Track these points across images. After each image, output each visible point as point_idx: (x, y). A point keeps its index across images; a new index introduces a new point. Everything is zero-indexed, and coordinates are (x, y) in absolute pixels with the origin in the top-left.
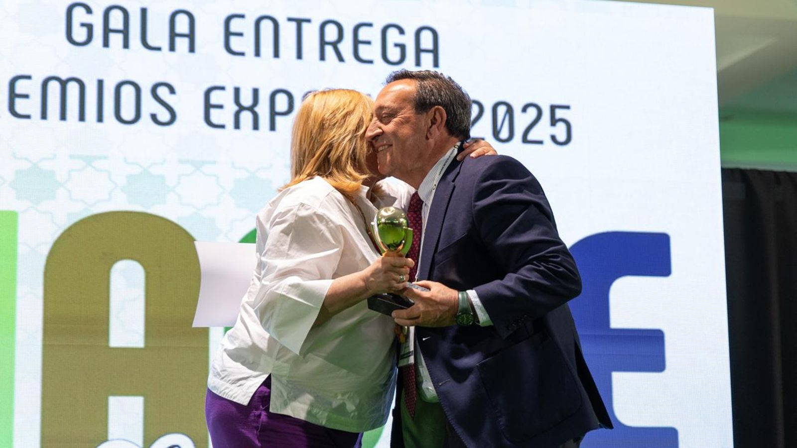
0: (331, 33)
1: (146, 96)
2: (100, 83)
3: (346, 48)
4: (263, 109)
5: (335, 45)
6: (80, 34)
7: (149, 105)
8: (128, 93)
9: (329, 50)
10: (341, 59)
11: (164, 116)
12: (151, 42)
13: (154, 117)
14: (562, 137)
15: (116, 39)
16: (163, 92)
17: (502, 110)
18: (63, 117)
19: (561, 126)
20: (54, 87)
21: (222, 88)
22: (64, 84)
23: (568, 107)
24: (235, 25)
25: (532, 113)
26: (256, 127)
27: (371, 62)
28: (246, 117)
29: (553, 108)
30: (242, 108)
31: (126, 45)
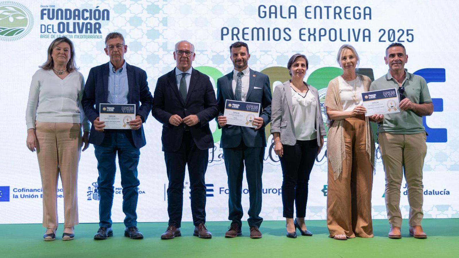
0: (338, 10)
1: (282, 32)
2: (269, 29)
3: (342, 14)
4: (317, 35)
5: (339, 14)
6: (262, 14)
7: (283, 35)
8: (277, 31)
9: (337, 15)
10: (341, 18)
11: (288, 38)
12: (283, 16)
13: (284, 38)
14: (410, 39)
15: (273, 15)
16: (287, 31)
17: (391, 32)
18: (258, 39)
19: (410, 36)
20: (255, 30)
21: (305, 29)
22: (258, 29)
23: (412, 30)
24: (309, 9)
25: (401, 32)
26: (315, 40)
27: (350, 19)
28: (312, 37)
29: (408, 30)
30: (310, 35)
31: (276, 17)
